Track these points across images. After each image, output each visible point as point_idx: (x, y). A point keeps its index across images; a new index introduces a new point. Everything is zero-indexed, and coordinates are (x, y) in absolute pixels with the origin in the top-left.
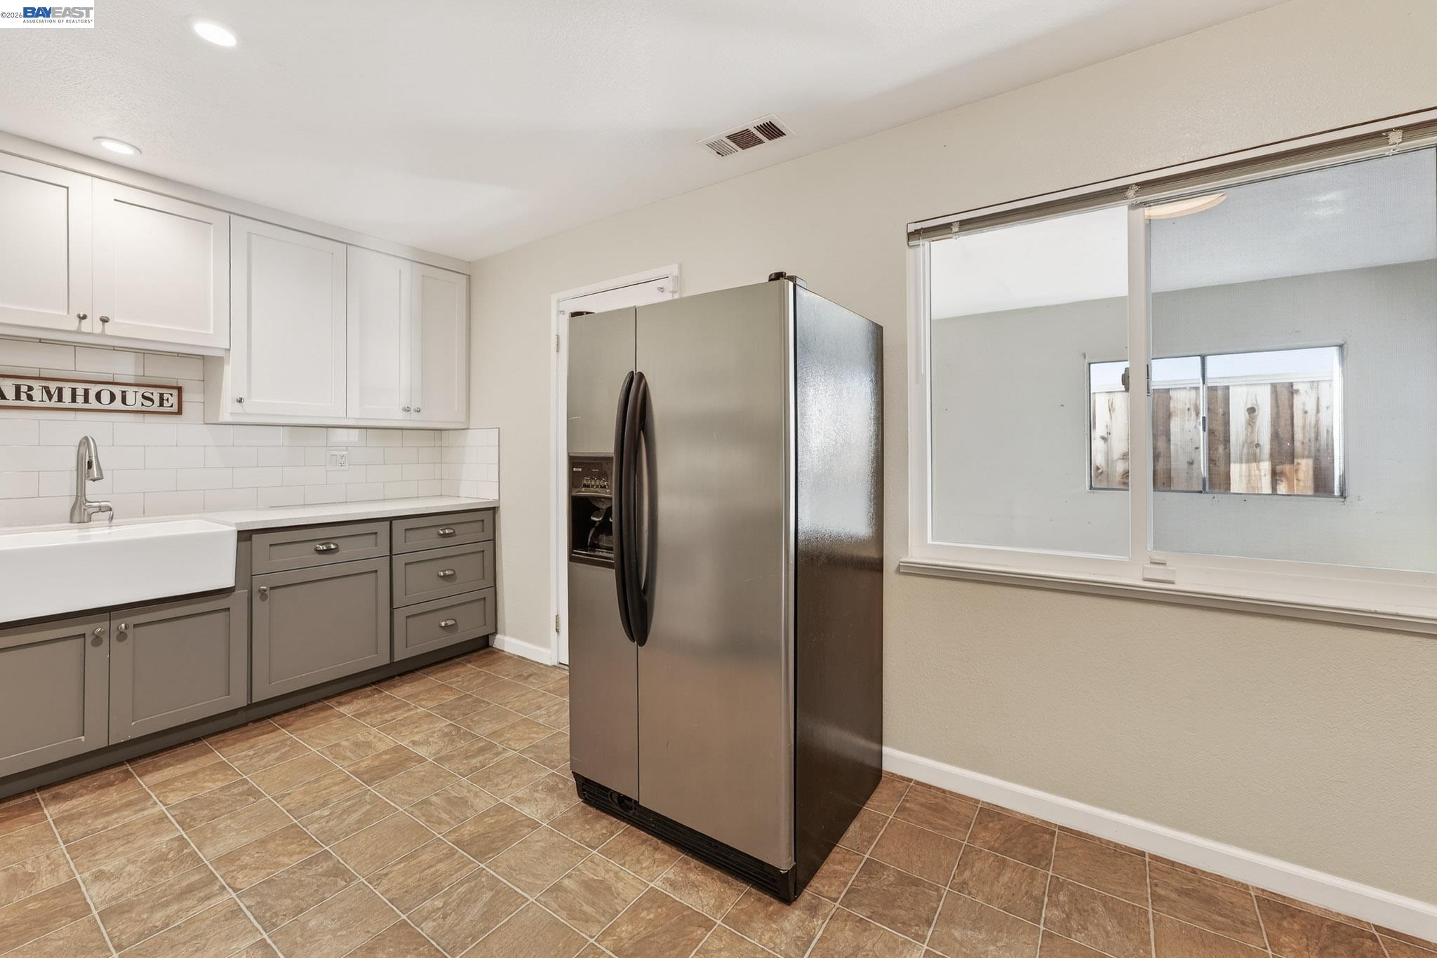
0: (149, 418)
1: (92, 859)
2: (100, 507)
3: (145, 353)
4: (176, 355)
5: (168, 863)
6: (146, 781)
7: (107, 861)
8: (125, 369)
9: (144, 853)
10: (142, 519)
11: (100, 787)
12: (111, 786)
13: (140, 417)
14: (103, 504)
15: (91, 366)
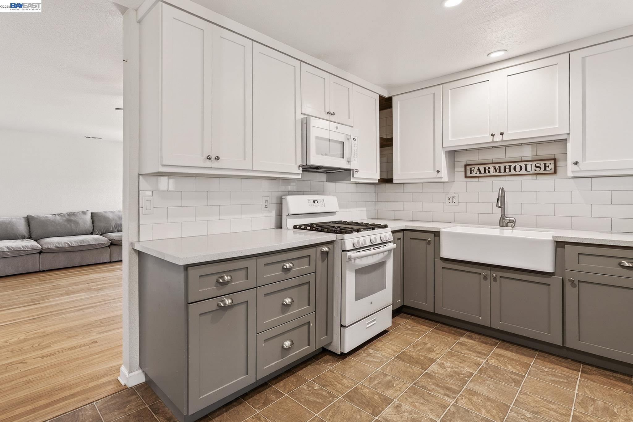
0: (539, 177)
1: (448, 359)
2: (510, 220)
3: (536, 144)
4: (554, 141)
5: (458, 377)
6: (496, 350)
7: (449, 362)
8: (527, 153)
9: (457, 368)
10: (536, 229)
11: (483, 342)
12: (486, 344)
13: (534, 177)
14: (511, 219)
15: (512, 154)
